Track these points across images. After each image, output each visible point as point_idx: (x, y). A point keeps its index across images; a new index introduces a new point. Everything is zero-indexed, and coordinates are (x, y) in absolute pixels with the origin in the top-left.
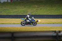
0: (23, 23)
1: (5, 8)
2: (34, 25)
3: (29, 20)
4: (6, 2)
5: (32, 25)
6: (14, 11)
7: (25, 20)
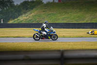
0: (37, 37)
1: (50, 13)
2: (53, 40)
3: (45, 31)
4: (52, 3)
5: (51, 40)
6: (64, 16)
7: (40, 31)
